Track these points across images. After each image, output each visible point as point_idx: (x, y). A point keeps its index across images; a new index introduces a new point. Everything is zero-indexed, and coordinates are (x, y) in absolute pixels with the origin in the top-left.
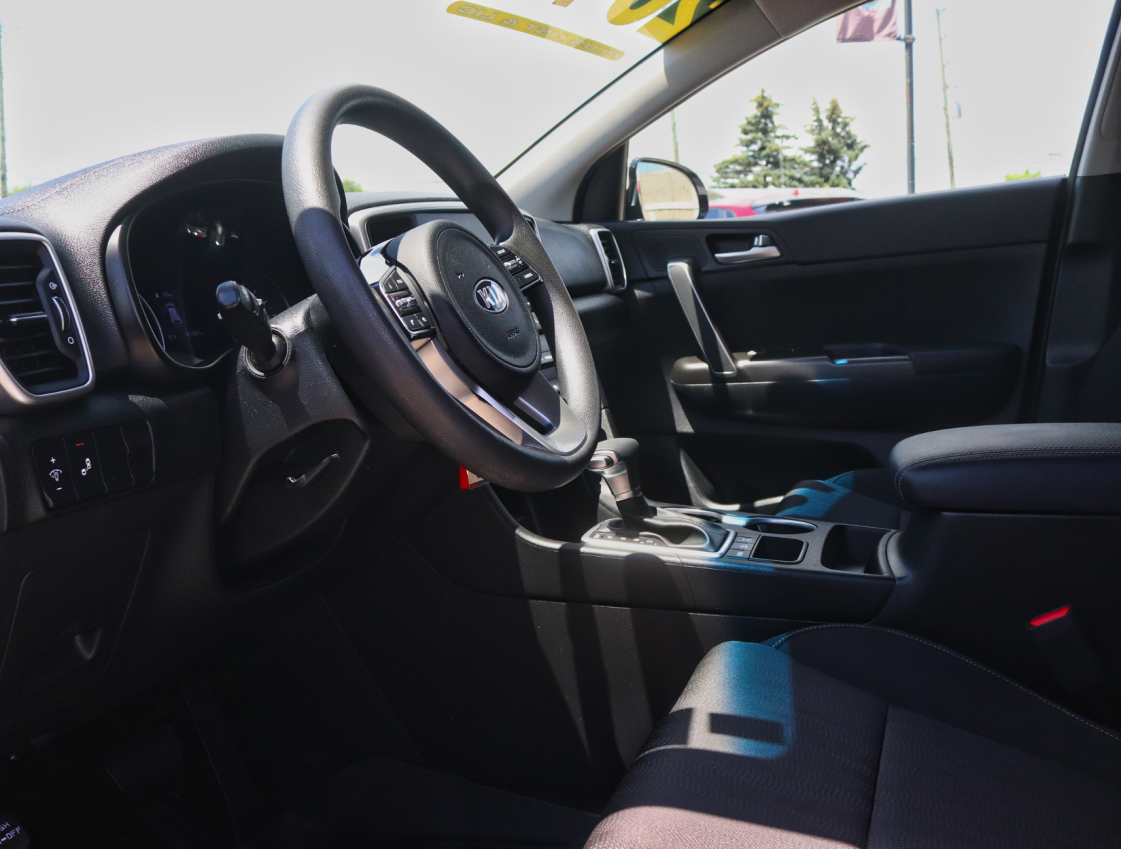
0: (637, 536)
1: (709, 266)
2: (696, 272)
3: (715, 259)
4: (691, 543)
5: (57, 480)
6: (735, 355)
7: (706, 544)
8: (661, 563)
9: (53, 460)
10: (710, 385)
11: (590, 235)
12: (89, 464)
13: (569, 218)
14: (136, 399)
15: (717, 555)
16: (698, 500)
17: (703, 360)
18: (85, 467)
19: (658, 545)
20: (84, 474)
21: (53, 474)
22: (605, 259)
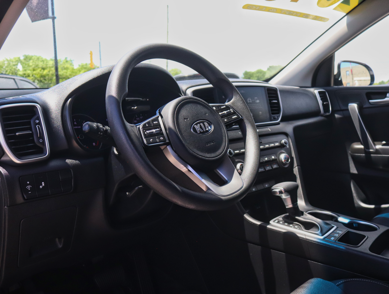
0: (292, 224)
1: (366, 105)
2: (361, 108)
3: (369, 103)
4: (313, 230)
5: (29, 189)
6: (376, 143)
7: (318, 232)
8: (298, 237)
9: (28, 183)
10: (364, 155)
11: (314, 92)
12: (43, 184)
13: (310, 85)
14: (68, 161)
15: (322, 237)
16: (357, 202)
17: (362, 144)
18: (42, 185)
19: (300, 229)
20: (41, 188)
21: (28, 187)
22: (320, 102)
